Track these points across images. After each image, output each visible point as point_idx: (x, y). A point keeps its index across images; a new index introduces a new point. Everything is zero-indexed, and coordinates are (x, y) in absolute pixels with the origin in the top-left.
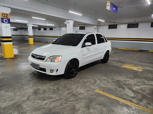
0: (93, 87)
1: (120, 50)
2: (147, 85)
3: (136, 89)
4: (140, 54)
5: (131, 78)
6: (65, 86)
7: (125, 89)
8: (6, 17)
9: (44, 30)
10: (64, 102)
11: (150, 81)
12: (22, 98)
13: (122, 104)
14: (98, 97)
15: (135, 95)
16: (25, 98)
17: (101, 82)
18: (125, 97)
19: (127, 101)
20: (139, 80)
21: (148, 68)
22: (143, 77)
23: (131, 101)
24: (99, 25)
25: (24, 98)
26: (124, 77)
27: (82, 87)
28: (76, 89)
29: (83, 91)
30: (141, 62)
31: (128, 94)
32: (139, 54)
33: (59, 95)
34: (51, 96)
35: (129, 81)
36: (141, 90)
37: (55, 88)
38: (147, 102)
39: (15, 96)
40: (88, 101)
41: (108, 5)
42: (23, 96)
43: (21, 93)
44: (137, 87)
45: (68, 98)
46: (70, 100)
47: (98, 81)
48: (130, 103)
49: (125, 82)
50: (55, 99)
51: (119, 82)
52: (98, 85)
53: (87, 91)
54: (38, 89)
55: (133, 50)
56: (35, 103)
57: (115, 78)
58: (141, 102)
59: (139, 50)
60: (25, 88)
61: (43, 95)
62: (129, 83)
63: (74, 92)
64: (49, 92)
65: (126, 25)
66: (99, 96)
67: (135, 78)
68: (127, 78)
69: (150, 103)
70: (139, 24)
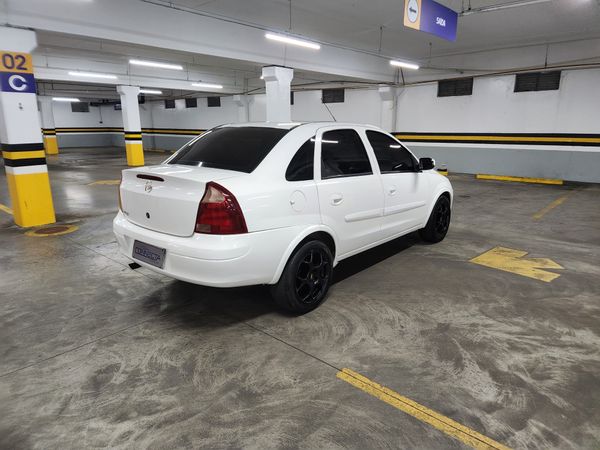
0: (332, 357)
1: (483, 182)
2: (563, 346)
3: (509, 367)
4: (564, 199)
5: (501, 313)
6: (220, 355)
7: (463, 367)
8: (19, 68)
9: (187, 106)
10: (200, 427)
11: (578, 328)
12: (37, 406)
13: (437, 439)
14: (343, 407)
15: (500, 394)
16: (51, 408)
17: (373, 331)
18: (458, 404)
19: (461, 423)
20: (533, 324)
21: (585, 267)
22: (552, 308)
23: (477, 425)
24: (399, 81)
25: (45, 410)
26: (474, 308)
27: (290, 358)
28: (263, 365)
29: (286, 378)
30: (561, 235)
31: (473, 391)
32: (559, 202)
33: (186, 393)
34: (154, 398)
35: (490, 325)
36: (531, 371)
37: (179, 364)
38: (544, 432)
39: (16, 396)
40: (297, 425)
41: (411, 10)
42: (45, 401)
43: (41, 383)
44: (518, 358)
45: (220, 410)
46: (225, 417)
47: (361, 330)
48: (472, 433)
49: (470, 331)
50: (165, 413)
51: (447, 333)
52: (356, 348)
53: (305, 377)
54: (112, 369)
55: (538, 181)
56: (84, 433)
57: (435, 316)
58: (520, 429)
59: (561, 183)
60: (62, 360)
61: (123, 396)
62: (489, 337)
63: (252, 382)
64: (149, 381)
65: (511, 80)
66: (348, 398)
67: (516, 316)
68: (483, 313)
69: (556, 433)
70: (563, 73)
